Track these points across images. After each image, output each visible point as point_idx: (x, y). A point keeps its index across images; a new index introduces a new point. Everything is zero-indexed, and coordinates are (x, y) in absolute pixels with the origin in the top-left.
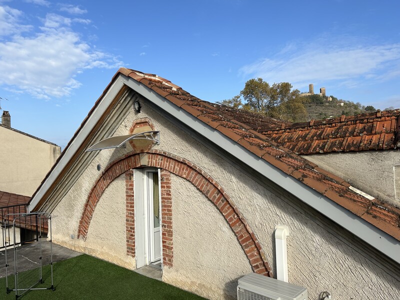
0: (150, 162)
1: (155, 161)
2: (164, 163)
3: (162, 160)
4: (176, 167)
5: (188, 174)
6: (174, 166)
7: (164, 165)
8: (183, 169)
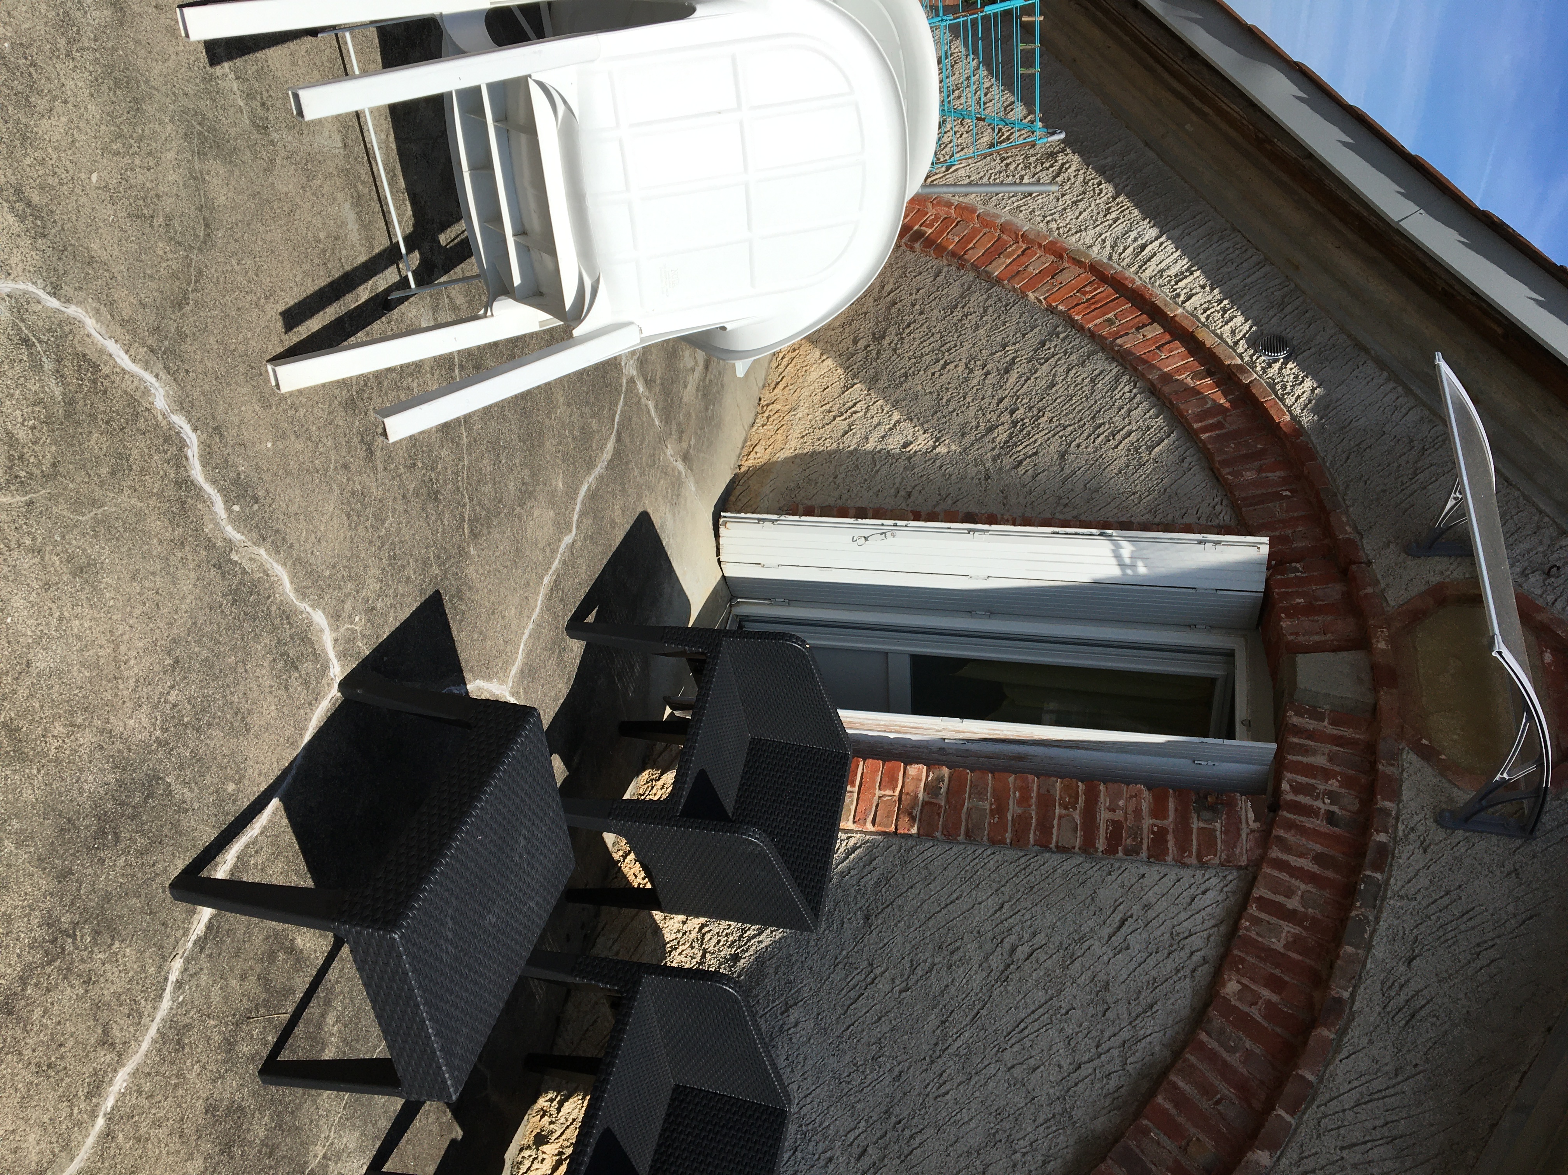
0: (1310, 724)
1: (1320, 760)
2: (1313, 834)
3: (1331, 818)
4: (1288, 929)
5: (1244, 1022)
6: (1290, 916)
7: (1302, 830)
8: (1275, 984)
